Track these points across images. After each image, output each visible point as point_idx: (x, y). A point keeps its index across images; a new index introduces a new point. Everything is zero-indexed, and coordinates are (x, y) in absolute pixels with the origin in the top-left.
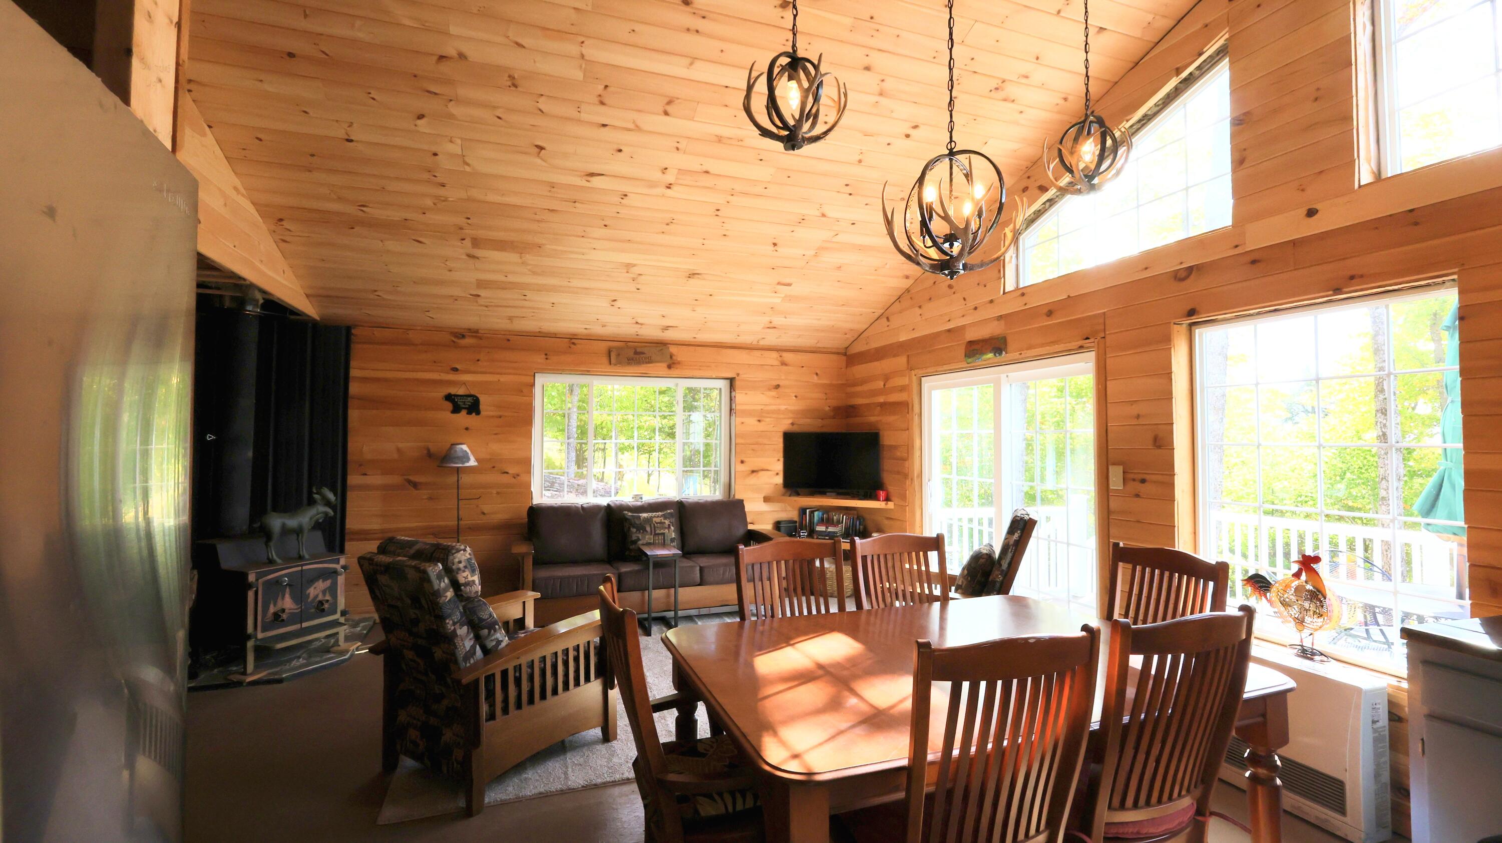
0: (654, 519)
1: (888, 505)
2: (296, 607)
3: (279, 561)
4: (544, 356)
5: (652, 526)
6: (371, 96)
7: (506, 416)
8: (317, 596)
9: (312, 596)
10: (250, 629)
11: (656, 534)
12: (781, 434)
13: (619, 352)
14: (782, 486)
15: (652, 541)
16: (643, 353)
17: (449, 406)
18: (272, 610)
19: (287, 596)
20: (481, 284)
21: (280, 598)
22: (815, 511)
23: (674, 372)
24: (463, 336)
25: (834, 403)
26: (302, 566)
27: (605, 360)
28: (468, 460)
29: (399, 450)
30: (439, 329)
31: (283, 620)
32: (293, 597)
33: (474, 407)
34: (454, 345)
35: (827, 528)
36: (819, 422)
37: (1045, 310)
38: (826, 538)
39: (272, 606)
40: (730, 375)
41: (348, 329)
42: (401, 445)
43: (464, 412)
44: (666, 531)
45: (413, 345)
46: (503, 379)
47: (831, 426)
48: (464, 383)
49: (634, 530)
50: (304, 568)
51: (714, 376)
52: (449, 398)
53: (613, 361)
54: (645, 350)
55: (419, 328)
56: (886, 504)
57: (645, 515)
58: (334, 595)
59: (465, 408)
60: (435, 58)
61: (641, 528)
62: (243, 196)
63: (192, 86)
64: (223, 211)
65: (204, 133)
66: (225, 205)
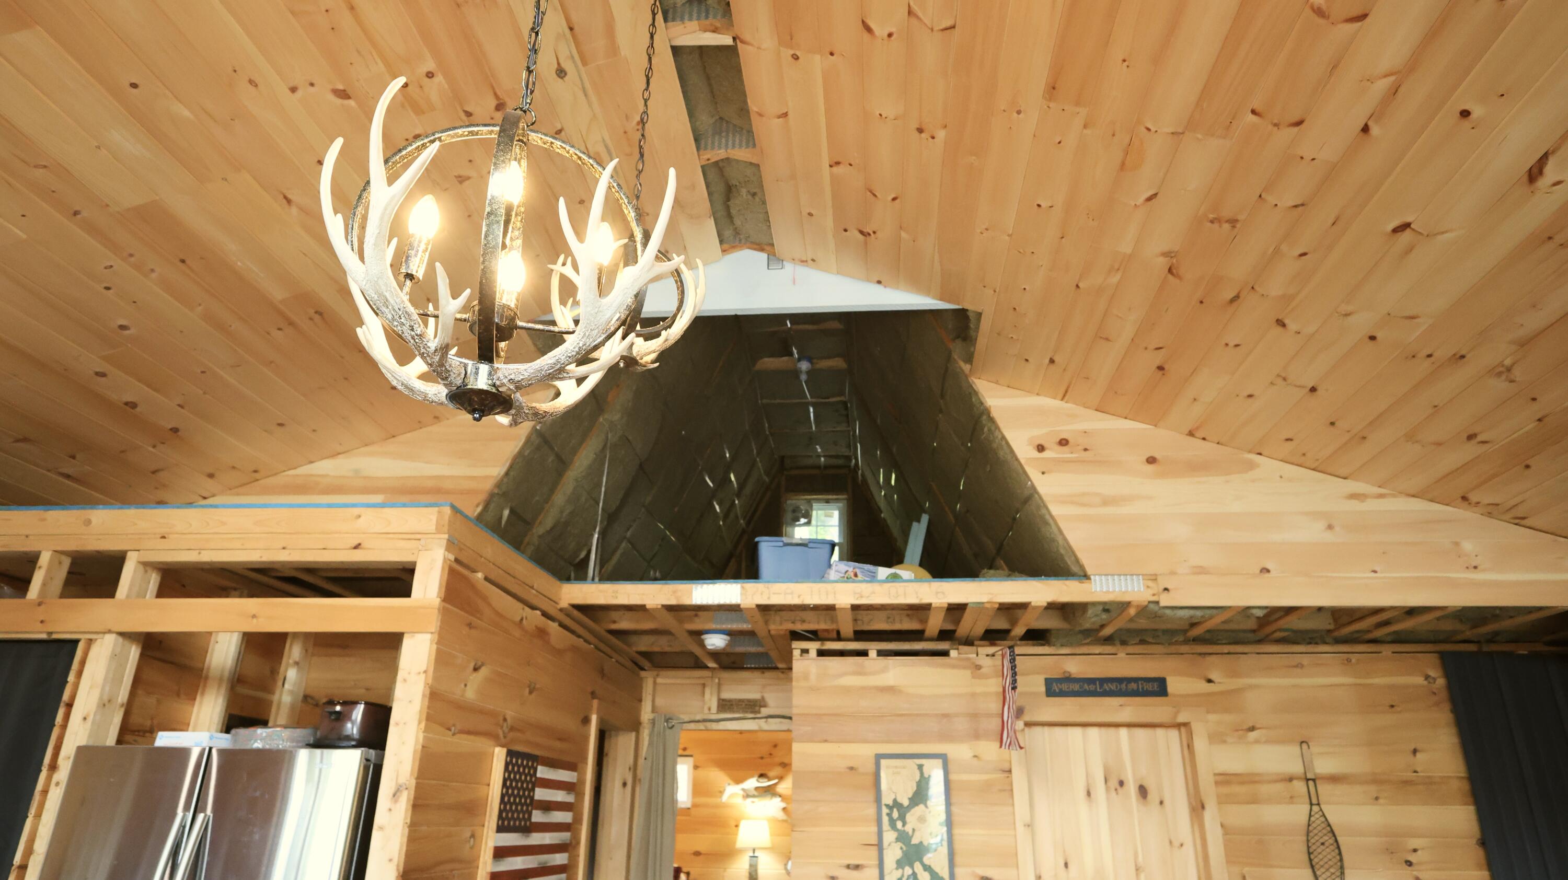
6: (1231, 344)
62: (1381, 496)
63: (1200, 434)
64: (1329, 537)
65: (1252, 466)
66: (1330, 527)
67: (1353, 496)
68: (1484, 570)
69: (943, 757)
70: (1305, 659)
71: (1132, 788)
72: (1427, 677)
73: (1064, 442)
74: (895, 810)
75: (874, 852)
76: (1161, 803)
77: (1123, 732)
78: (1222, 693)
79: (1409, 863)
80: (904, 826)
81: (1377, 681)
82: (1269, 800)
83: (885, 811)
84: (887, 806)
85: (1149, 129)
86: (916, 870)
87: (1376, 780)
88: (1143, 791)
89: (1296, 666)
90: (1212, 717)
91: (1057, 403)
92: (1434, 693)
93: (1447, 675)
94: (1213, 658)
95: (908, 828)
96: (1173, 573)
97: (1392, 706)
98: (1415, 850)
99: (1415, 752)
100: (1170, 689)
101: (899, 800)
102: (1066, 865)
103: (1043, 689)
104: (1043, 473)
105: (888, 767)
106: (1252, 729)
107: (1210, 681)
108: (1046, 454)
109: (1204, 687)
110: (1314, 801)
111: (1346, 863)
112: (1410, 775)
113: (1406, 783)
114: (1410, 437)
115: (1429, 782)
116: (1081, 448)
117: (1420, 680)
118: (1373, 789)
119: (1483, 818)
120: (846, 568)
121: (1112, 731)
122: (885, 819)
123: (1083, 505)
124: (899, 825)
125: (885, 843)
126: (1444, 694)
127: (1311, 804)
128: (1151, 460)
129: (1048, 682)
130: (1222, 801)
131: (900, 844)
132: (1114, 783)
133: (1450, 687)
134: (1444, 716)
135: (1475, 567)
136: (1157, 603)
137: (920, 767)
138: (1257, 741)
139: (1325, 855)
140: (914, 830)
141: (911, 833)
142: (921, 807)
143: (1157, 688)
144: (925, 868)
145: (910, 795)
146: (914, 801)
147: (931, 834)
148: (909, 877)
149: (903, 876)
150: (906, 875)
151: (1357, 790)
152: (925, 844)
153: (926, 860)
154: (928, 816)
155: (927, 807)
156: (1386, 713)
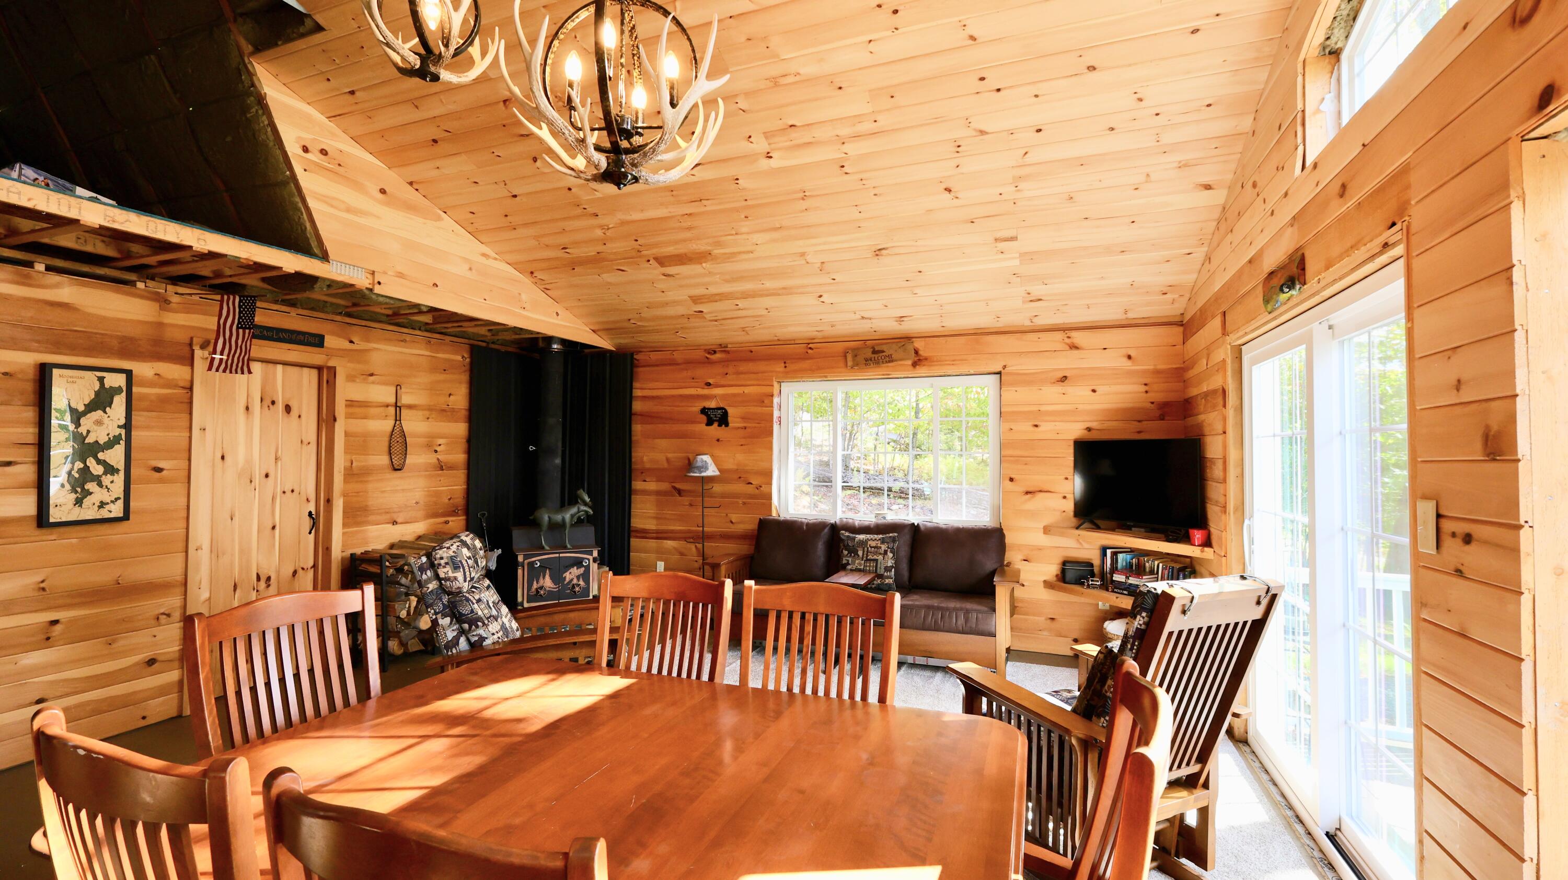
0: (869, 543)
1: (1204, 553)
2: (554, 586)
3: (547, 548)
4: (783, 365)
5: (866, 549)
6: (496, 154)
7: (749, 427)
8: (572, 580)
9: (567, 580)
10: (520, 599)
11: (867, 560)
12: (1072, 443)
13: (856, 352)
14: (1072, 514)
15: (862, 567)
16: (883, 352)
17: (704, 418)
18: (535, 586)
19: (547, 577)
20: (696, 300)
21: (541, 577)
22: (1121, 552)
23: (922, 371)
24: (715, 352)
25: (1159, 397)
26: (559, 553)
27: (842, 364)
28: (706, 468)
29: (668, 460)
30: (697, 347)
31: (541, 595)
32: (552, 578)
33: (723, 420)
34: (708, 362)
35: (1127, 578)
36: (1135, 426)
37: (1336, 187)
38: (1125, 592)
39: (535, 582)
40: (998, 368)
41: (632, 354)
42: (670, 455)
43: (716, 424)
44: (880, 557)
45: (678, 364)
46: (747, 390)
47: (1155, 431)
48: (714, 397)
49: (846, 552)
50: (561, 555)
51: (972, 372)
52: (704, 411)
53: (850, 363)
54: (884, 348)
55: (681, 348)
56: (1202, 551)
57: (862, 537)
58: (587, 581)
59: (716, 421)
60: (502, 104)
61: (853, 552)
62: (496, 259)
63: (416, 186)
64: (468, 274)
65: (439, 219)
66: (470, 269)
67: (484, 255)
69: (129, 374)
70: (408, 338)
71: (280, 406)
72: (463, 357)
73: (324, 152)
75: (33, 450)
76: (300, 416)
77: (281, 368)
78: (358, 351)
79: (436, 451)
80: (77, 427)
81: (440, 355)
82: (373, 417)
84: (58, 409)
85: (576, 37)
86: (88, 464)
87: (430, 409)
88: (288, 409)
89: (402, 341)
90: (350, 365)
91: (322, 118)
92: (464, 366)
93: (471, 357)
94: (355, 328)
95: (83, 430)
96: (385, 273)
97: (445, 370)
98: (439, 445)
99: (450, 395)
100: (325, 343)
101: (73, 405)
102: (223, 458)
104: (305, 170)
105: (60, 376)
106: (372, 375)
107: (351, 342)
108: (308, 156)
109: (347, 345)
110: (398, 418)
111: (408, 452)
112: (445, 407)
113: (444, 411)
114: (536, 238)
115: (453, 410)
116: (337, 162)
117: (459, 358)
118: (427, 413)
119: (471, 430)
120: (36, 176)
123: (332, 206)
124: (72, 427)
125: (52, 442)
126: (468, 367)
127: (396, 420)
128: (383, 191)
130: (349, 416)
131: (71, 442)
132: (268, 402)
133: (471, 363)
134: (465, 377)
136: (372, 290)
137: (101, 380)
138: (373, 383)
139: (397, 448)
140: (88, 432)
141: (85, 434)
142: (100, 412)
143: (317, 341)
144: (99, 462)
145: (87, 402)
146: (91, 407)
147: (108, 435)
148: (79, 470)
149: (72, 469)
150: (76, 468)
151: (420, 413)
152: (101, 442)
153: (101, 456)
154: (106, 420)
155: (105, 412)
156: (441, 373)
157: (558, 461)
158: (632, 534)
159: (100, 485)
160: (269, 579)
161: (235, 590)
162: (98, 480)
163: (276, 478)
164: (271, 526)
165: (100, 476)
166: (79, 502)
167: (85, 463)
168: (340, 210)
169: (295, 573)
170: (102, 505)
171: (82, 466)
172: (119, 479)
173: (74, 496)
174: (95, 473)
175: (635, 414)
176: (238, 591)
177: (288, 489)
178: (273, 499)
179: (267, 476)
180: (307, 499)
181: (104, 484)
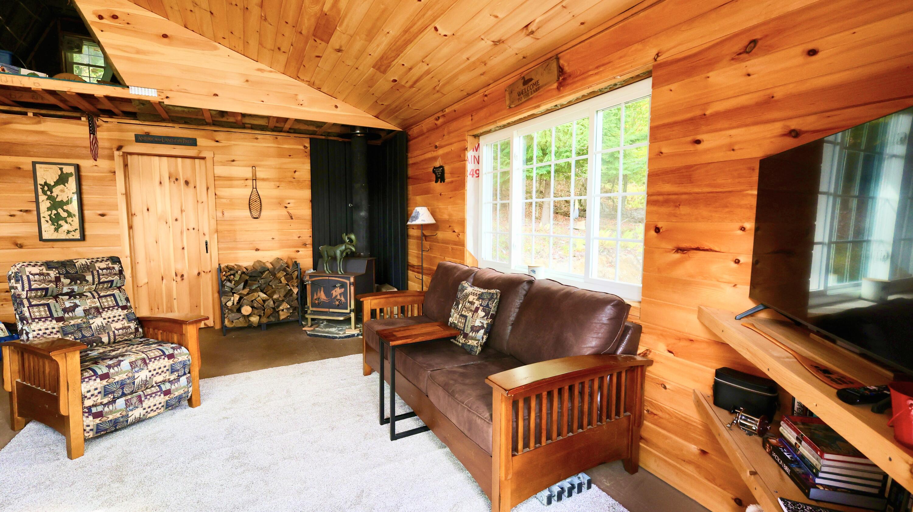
0: (470, 296)
2: (326, 299)
4: (470, 118)
7: (454, 181)
8: (336, 296)
9: (334, 296)
10: (308, 305)
16: (531, 80)
17: (434, 177)
18: (315, 297)
19: (322, 292)
21: (319, 292)
24: (438, 118)
26: (332, 277)
31: (317, 304)
32: (326, 293)
33: (442, 176)
34: (437, 127)
39: (315, 295)
43: (439, 181)
46: (453, 147)
48: (439, 157)
50: (330, 278)
52: (434, 170)
54: (532, 74)
58: (346, 298)
59: (439, 178)
62: (271, 72)
63: (191, 28)
64: (246, 85)
65: (216, 48)
66: (247, 81)
67: (259, 70)
68: (305, 106)
69: (75, 166)
70: (259, 136)
71: (182, 182)
72: (305, 147)
73: (115, 17)
74: (46, 187)
75: (34, 205)
76: (195, 187)
77: (179, 160)
78: (222, 146)
79: (286, 207)
80: (51, 193)
81: (286, 146)
82: (236, 187)
83: (39, 187)
84: (41, 185)
86: (59, 211)
87: (279, 180)
88: (187, 183)
89: (255, 139)
90: (217, 156)
92: (306, 152)
93: (311, 146)
94: (219, 133)
95: (54, 194)
96: (171, 90)
97: (290, 156)
98: (289, 203)
99: (295, 172)
100: (198, 143)
101: (48, 182)
102: (148, 210)
103: (134, 139)
104: (101, 30)
105: (41, 168)
106: (234, 161)
107: (217, 141)
108: (103, 21)
109: (213, 143)
110: (255, 187)
111: (263, 208)
112: (291, 179)
113: (291, 181)
115: (298, 182)
116: (126, 22)
117: (302, 147)
118: (277, 183)
119: (313, 194)
121: (173, 159)
122: (40, 191)
123: (125, 51)
124: (49, 193)
125: (40, 200)
126: (309, 153)
127: (253, 188)
128: (165, 36)
129: (136, 136)
131: (49, 201)
132: (173, 179)
133: (312, 150)
134: (308, 160)
135: (301, 105)
136: (163, 102)
137: (61, 169)
138: (235, 166)
139: (256, 205)
140: (57, 195)
141: (55, 196)
142: (62, 186)
143: (192, 142)
144: (64, 211)
145: (55, 181)
146: (57, 183)
147: (68, 197)
148: (55, 215)
149: (51, 214)
150: (53, 214)
151: (273, 183)
152: (65, 201)
153: (65, 207)
154: (66, 190)
155: (65, 186)
156: (288, 158)
157: (363, 214)
158: (410, 268)
159: (66, 222)
160: (182, 276)
161: (162, 280)
162: (65, 219)
163: (182, 222)
164: (181, 247)
165: (66, 218)
166: (56, 230)
167: (57, 211)
168: (131, 53)
169: (199, 274)
170: (68, 232)
171: (56, 212)
172: (76, 220)
173: (53, 227)
174: (63, 216)
175: (409, 178)
176: (164, 280)
177: (191, 228)
178: (182, 233)
179: (176, 220)
180: (204, 234)
181: (68, 222)
